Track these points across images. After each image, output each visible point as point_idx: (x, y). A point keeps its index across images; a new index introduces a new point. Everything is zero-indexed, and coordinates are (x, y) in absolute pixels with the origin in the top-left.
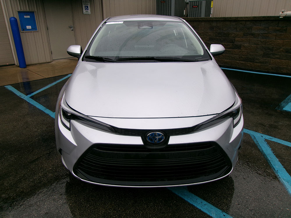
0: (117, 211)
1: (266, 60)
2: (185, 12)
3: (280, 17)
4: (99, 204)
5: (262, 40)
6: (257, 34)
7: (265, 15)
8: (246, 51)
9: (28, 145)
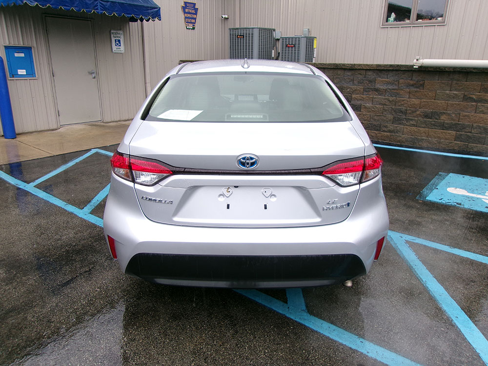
0: (212, 346)
1: (398, 128)
2: (273, 54)
3: (414, 67)
4: (184, 338)
5: (391, 99)
6: (384, 89)
7: (392, 63)
8: (368, 114)
9: (52, 260)
